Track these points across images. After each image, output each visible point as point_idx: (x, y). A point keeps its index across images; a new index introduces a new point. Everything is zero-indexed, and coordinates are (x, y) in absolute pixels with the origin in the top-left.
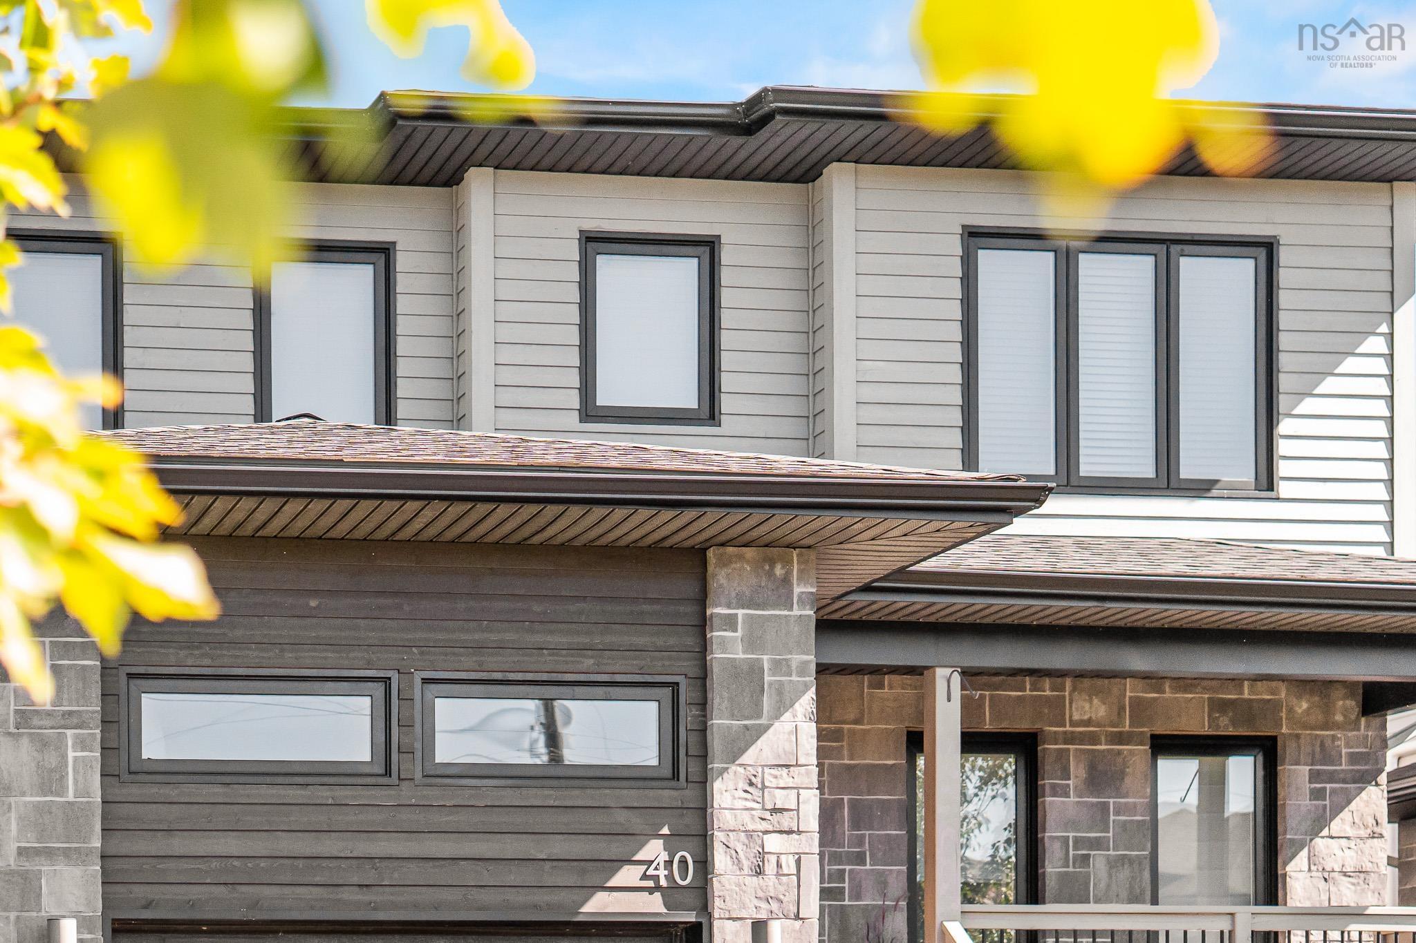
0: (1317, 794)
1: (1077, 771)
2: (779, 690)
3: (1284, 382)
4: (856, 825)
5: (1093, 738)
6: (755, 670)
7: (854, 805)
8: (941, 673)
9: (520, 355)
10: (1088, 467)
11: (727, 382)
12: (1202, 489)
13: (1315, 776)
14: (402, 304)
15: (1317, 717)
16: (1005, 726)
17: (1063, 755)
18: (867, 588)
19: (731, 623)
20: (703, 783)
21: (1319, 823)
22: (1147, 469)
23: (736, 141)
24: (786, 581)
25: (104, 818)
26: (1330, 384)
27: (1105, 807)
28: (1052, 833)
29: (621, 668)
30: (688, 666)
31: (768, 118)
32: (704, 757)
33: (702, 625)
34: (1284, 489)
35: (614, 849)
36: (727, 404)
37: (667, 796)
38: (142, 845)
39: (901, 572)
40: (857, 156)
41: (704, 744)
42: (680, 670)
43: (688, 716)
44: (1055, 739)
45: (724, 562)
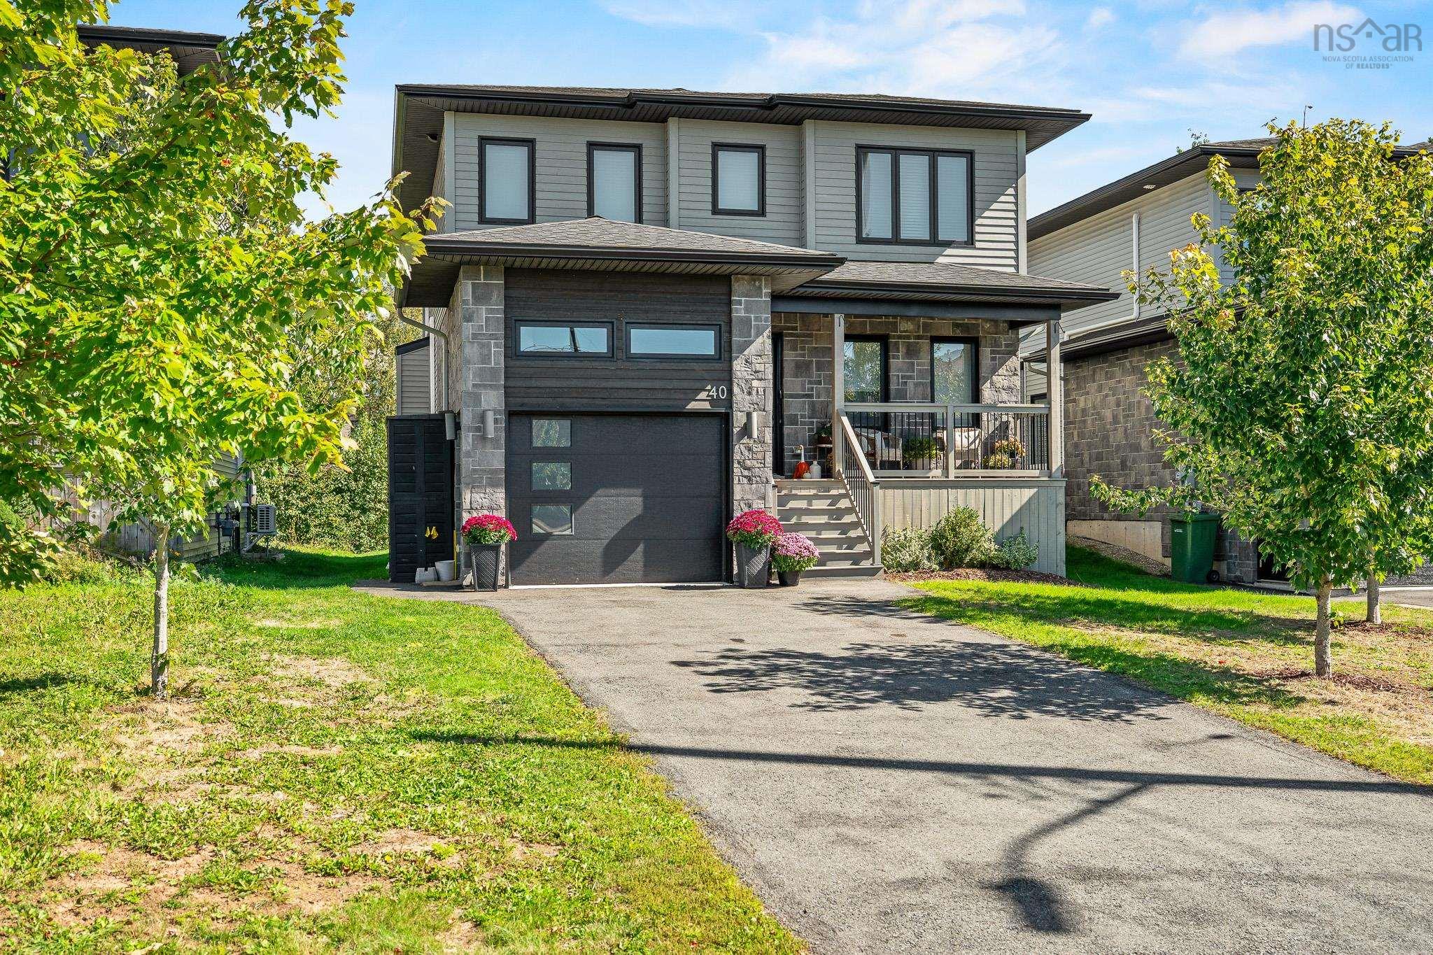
0: (993, 359)
1: (902, 350)
2: (757, 327)
3: (977, 204)
4: (818, 370)
5: (908, 337)
6: (749, 320)
7: (817, 362)
8: (836, 316)
9: (688, 189)
10: (904, 235)
11: (768, 200)
12: (948, 244)
13: (992, 352)
14: (645, 168)
15: (993, 330)
16: (875, 332)
17: (897, 343)
18: (801, 286)
19: (740, 303)
20: (730, 361)
21: (994, 371)
22: (926, 237)
23: (767, 112)
24: (760, 288)
25: (506, 373)
26: (995, 206)
27: (913, 364)
28: (893, 373)
29: (700, 319)
30: (724, 318)
31: (777, 105)
32: (730, 351)
33: (730, 303)
34: (978, 245)
35: (698, 385)
36: (768, 208)
37: (717, 366)
38: (520, 383)
39: (812, 281)
40: (814, 117)
41: (730, 346)
42: (722, 320)
43: (724, 336)
44: (894, 337)
45: (738, 280)
